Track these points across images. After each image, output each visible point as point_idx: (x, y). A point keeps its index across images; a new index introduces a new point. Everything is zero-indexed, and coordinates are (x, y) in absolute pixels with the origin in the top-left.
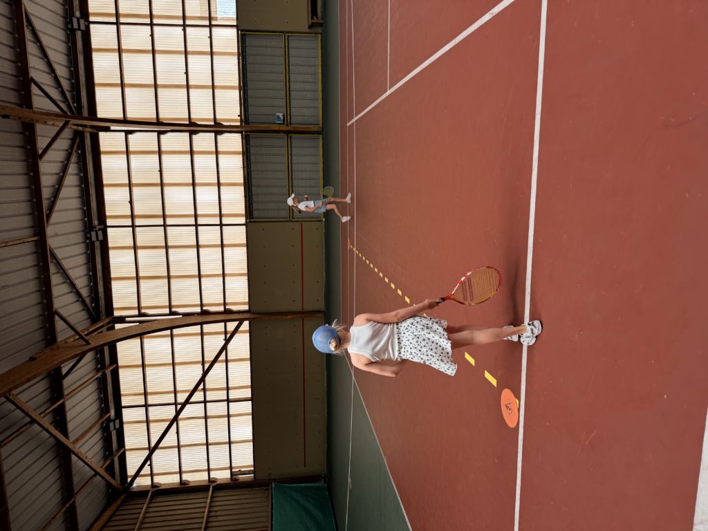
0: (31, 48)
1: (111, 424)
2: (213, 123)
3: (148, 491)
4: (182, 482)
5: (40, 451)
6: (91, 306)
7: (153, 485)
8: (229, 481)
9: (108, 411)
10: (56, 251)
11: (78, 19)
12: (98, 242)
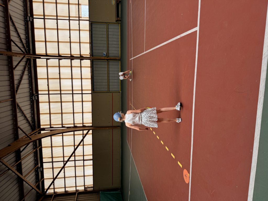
0: (11, 28)
1: (39, 169)
2: (79, 56)
3: (53, 195)
4: (66, 191)
5: (11, 180)
6: (32, 124)
7: (55, 192)
8: (84, 191)
9: (38, 164)
10: (20, 104)
11: (29, 17)
12: (35, 100)
